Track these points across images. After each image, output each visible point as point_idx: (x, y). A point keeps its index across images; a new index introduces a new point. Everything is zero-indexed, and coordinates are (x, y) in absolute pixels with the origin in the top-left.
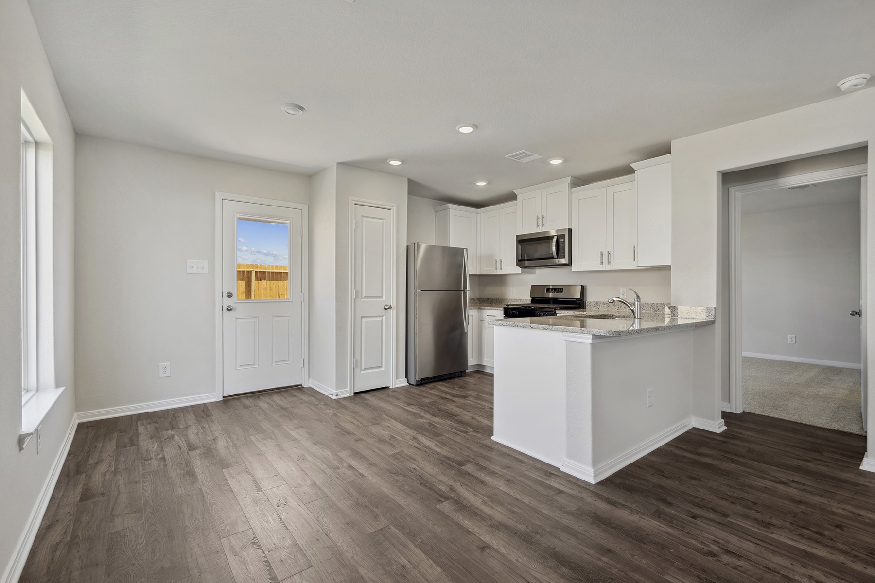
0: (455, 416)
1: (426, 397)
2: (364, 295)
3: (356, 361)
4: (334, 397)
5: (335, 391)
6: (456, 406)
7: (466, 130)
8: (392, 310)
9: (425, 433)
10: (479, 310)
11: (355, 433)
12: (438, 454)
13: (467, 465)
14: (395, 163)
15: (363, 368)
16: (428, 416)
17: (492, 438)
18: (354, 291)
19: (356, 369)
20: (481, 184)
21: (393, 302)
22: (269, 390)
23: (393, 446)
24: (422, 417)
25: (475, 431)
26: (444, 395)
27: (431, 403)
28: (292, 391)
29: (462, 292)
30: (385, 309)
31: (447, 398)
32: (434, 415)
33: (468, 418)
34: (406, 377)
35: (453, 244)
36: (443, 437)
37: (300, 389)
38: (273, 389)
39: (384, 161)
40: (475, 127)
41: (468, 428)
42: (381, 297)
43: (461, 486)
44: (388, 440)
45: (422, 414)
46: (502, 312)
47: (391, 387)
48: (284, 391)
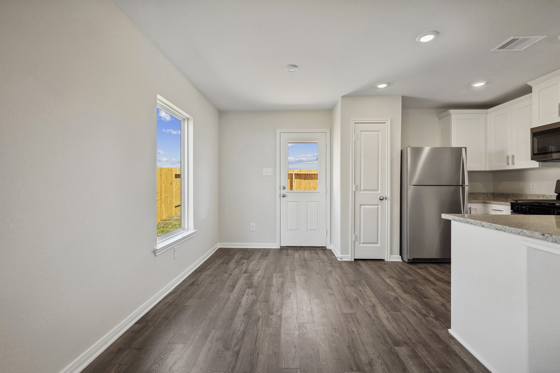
0: (426, 298)
1: (410, 274)
2: (362, 189)
3: (356, 237)
4: (339, 260)
5: (340, 255)
6: (433, 289)
7: (427, 38)
8: (386, 201)
9: (386, 305)
10: (485, 204)
11: (333, 288)
12: (383, 326)
13: (402, 348)
14: (382, 86)
15: (362, 242)
16: (399, 291)
17: (449, 330)
18: (354, 186)
19: (356, 242)
20: (479, 85)
21: (388, 194)
22: (306, 247)
23: (352, 307)
24: (394, 290)
25: (436, 318)
26: (429, 277)
27: (411, 281)
28: (318, 250)
29: (461, 187)
30: (380, 199)
31: (429, 280)
32: (405, 292)
33: (437, 303)
34: (401, 254)
35: (455, 144)
36: (399, 313)
37: (324, 250)
38: (308, 247)
39: (373, 86)
40: (437, 33)
41: (431, 312)
42: (377, 190)
43: (381, 364)
44: (352, 301)
45: (396, 288)
46: (510, 207)
47: (386, 260)
48: (313, 249)
